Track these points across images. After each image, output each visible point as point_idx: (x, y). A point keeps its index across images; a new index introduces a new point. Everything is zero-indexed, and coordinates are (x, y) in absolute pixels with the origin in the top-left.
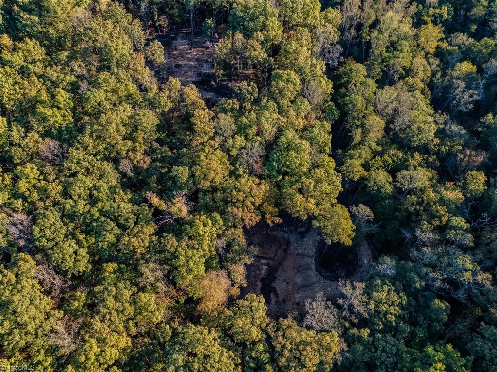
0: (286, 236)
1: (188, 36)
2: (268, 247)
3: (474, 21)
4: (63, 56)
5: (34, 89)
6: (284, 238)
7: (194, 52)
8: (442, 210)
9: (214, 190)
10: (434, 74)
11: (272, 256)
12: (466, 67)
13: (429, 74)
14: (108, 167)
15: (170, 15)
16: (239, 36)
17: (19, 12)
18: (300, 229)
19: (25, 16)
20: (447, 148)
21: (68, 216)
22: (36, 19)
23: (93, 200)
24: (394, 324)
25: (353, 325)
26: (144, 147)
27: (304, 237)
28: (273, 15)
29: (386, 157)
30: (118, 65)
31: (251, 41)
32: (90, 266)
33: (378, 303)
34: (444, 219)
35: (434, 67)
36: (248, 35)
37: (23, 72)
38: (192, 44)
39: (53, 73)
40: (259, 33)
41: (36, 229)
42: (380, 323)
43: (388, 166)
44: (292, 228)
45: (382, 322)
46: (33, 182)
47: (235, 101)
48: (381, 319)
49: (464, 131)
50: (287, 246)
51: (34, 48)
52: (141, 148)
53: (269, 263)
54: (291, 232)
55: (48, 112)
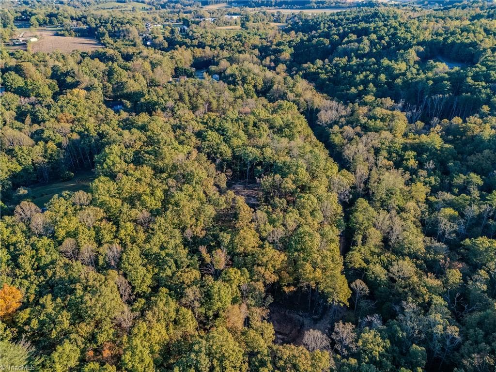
0: (301, 319)
1: (244, 183)
2: (285, 325)
3: (457, 187)
4: (164, 175)
5: (142, 188)
6: (299, 320)
7: (246, 191)
8: (424, 290)
9: (246, 255)
10: (423, 213)
11: (287, 332)
12: (449, 211)
13: (419, 213)
14: (177, 232)
15: (234, 169)
16: (278, 176)
17: (143, 154)
18: (314, 317)
19: (147, 155)
20: (432, 256)
21: (145, 255)
22: (153, 157)
23: (162, 248)
24: (378, 359)
25: (343, 357)
26: (203, 225)
27: (316, 323)
28: (302, 167)
29: (382, 257)
30: (197, 183)
31: (286, 179)
32: (150, 290)
33: (365, 343)
34: (427, 298)
35: (423, 209)
36: (284, 175)
37: (139, 180)
38: (246, 187)
39: (156, 183)
40: (292, 175)
41: (124, 256)
42: (366, 357)
43: (384, 264)
44: (307, 314)
45: (368, 357)
46: (129, 232)
47: (270, 207)
48: (367, 355)
49: (444, 246)
50: (301, 326)
51: (147, 170)
52: (201, 225)
53: (284, 339)
54: (305, 317)
55: (148, 199)
